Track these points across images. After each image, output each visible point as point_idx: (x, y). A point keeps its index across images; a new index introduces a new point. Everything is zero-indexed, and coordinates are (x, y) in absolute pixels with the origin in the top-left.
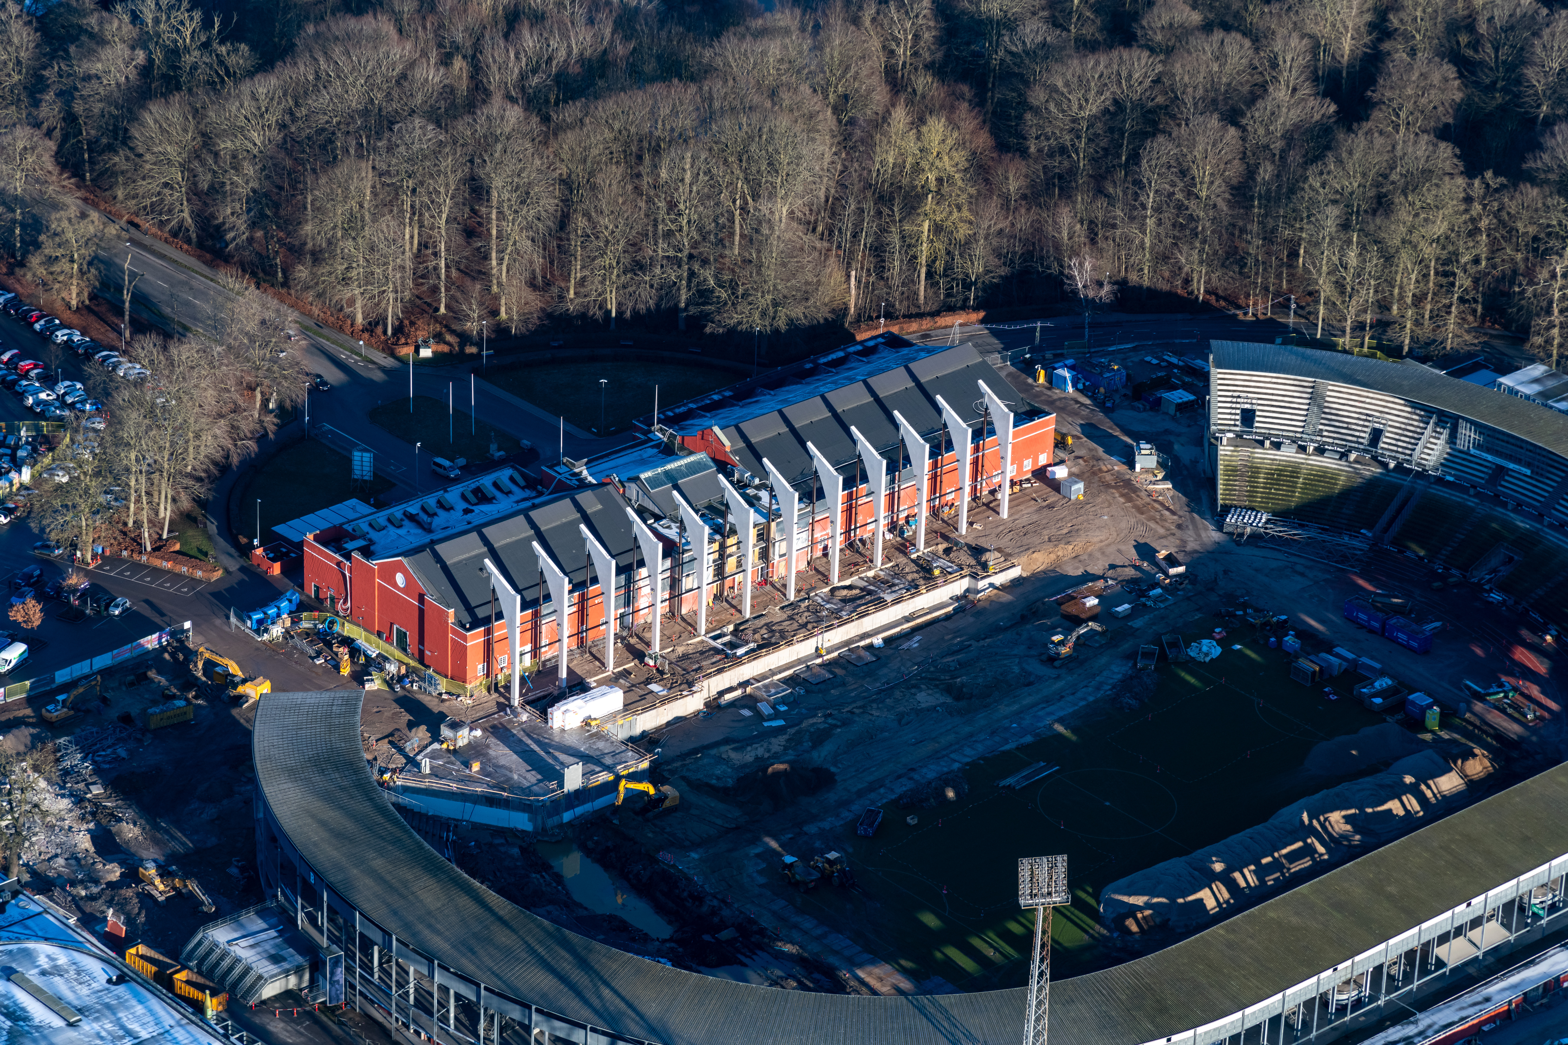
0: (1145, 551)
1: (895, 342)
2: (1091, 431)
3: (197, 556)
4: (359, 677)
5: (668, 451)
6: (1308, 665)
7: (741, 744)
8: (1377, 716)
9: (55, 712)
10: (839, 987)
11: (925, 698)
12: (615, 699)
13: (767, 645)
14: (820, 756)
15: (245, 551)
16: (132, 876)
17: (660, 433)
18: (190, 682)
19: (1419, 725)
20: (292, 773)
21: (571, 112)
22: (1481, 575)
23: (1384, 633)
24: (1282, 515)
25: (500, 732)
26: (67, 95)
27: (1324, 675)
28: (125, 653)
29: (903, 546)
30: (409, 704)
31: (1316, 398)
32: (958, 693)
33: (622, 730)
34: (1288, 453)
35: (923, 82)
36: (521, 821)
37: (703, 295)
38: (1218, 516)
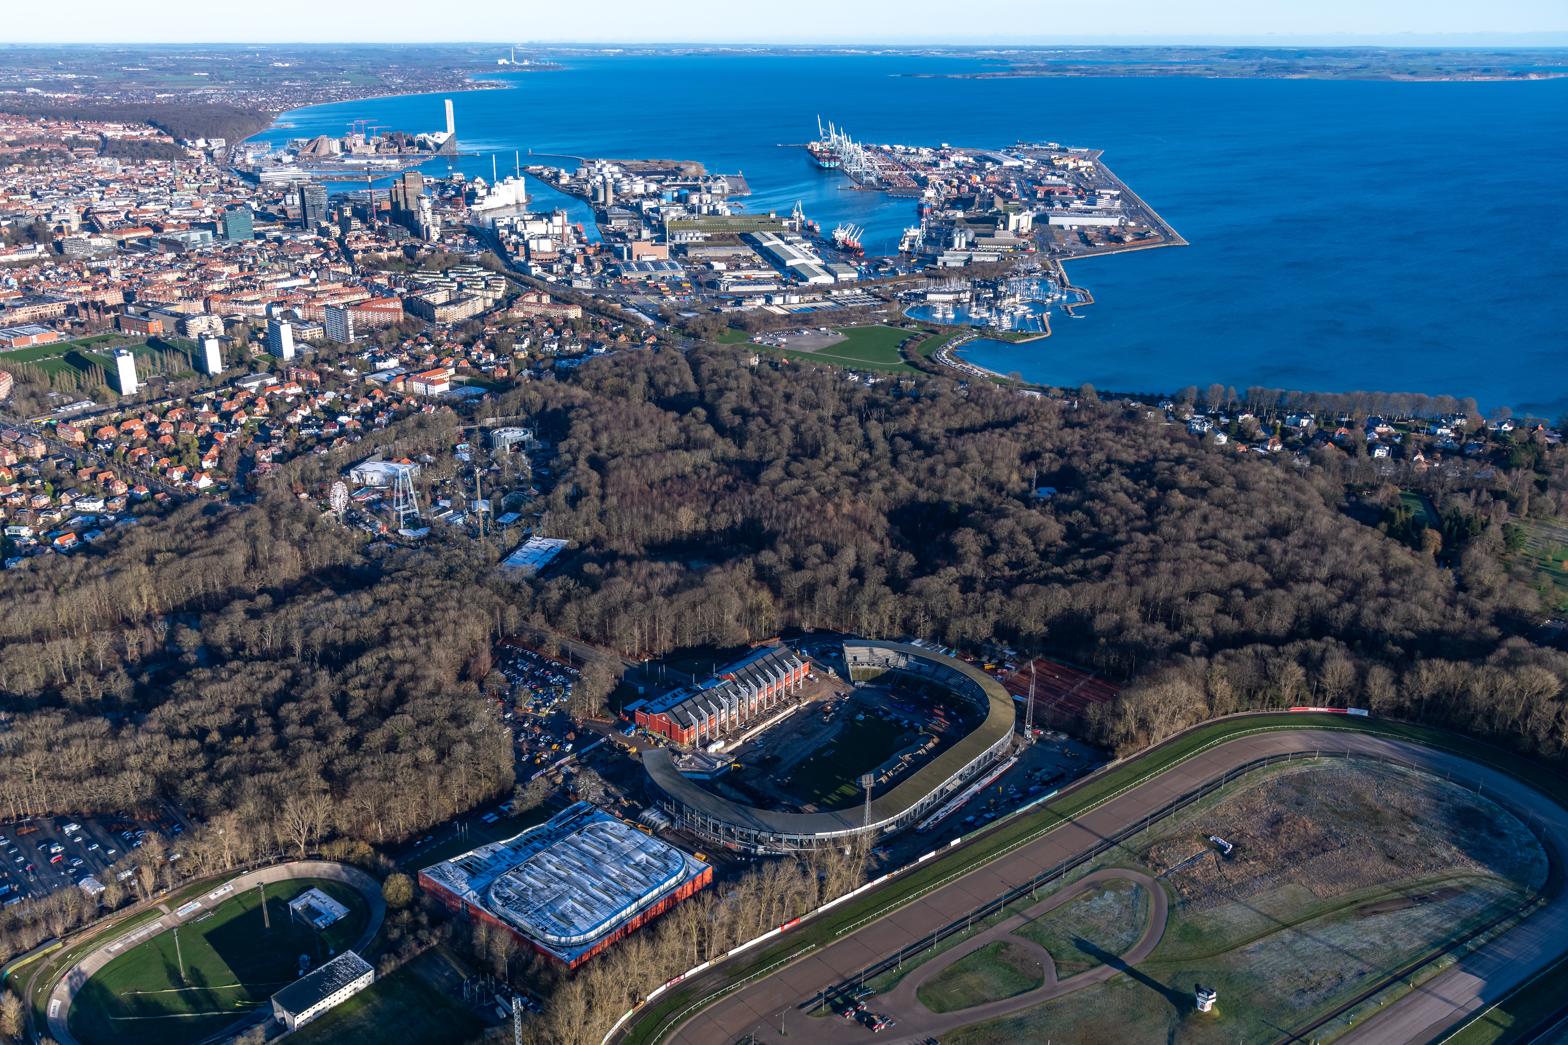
0: (838, 694)
1: (764, 647)
2: (815, 665)
3: (606, 717)
4: (656, 744)
5: (718, 680)
6: (886, 719)
7: (755, 752)
8: (907, 730)
9: (584, 761)
10: (800, 812)
11: (795, 736)
12: (721, 744)
13: (754, 727)
14: (776, 753)
15: (618, 715)
16: (617, 800)
17: (716, 675)
18: (615, 750)
19: (917, 731)
20: (657, 770)
21: (675, 597)
22: (920, 692)
23: (902, 709)
24: (868, 682)
25: (696, 754)
26: (543, 603)
27: (891, 721)
28: (596, 744)
29: (779, 698)
30: (671, 750)
31: (871, 651)
32: (803, 734)
33: (725, 751)
34: (866, 666)
35: (753, 582)
36: (707, 777)
37: (714, 640)
38: (853, 684)
